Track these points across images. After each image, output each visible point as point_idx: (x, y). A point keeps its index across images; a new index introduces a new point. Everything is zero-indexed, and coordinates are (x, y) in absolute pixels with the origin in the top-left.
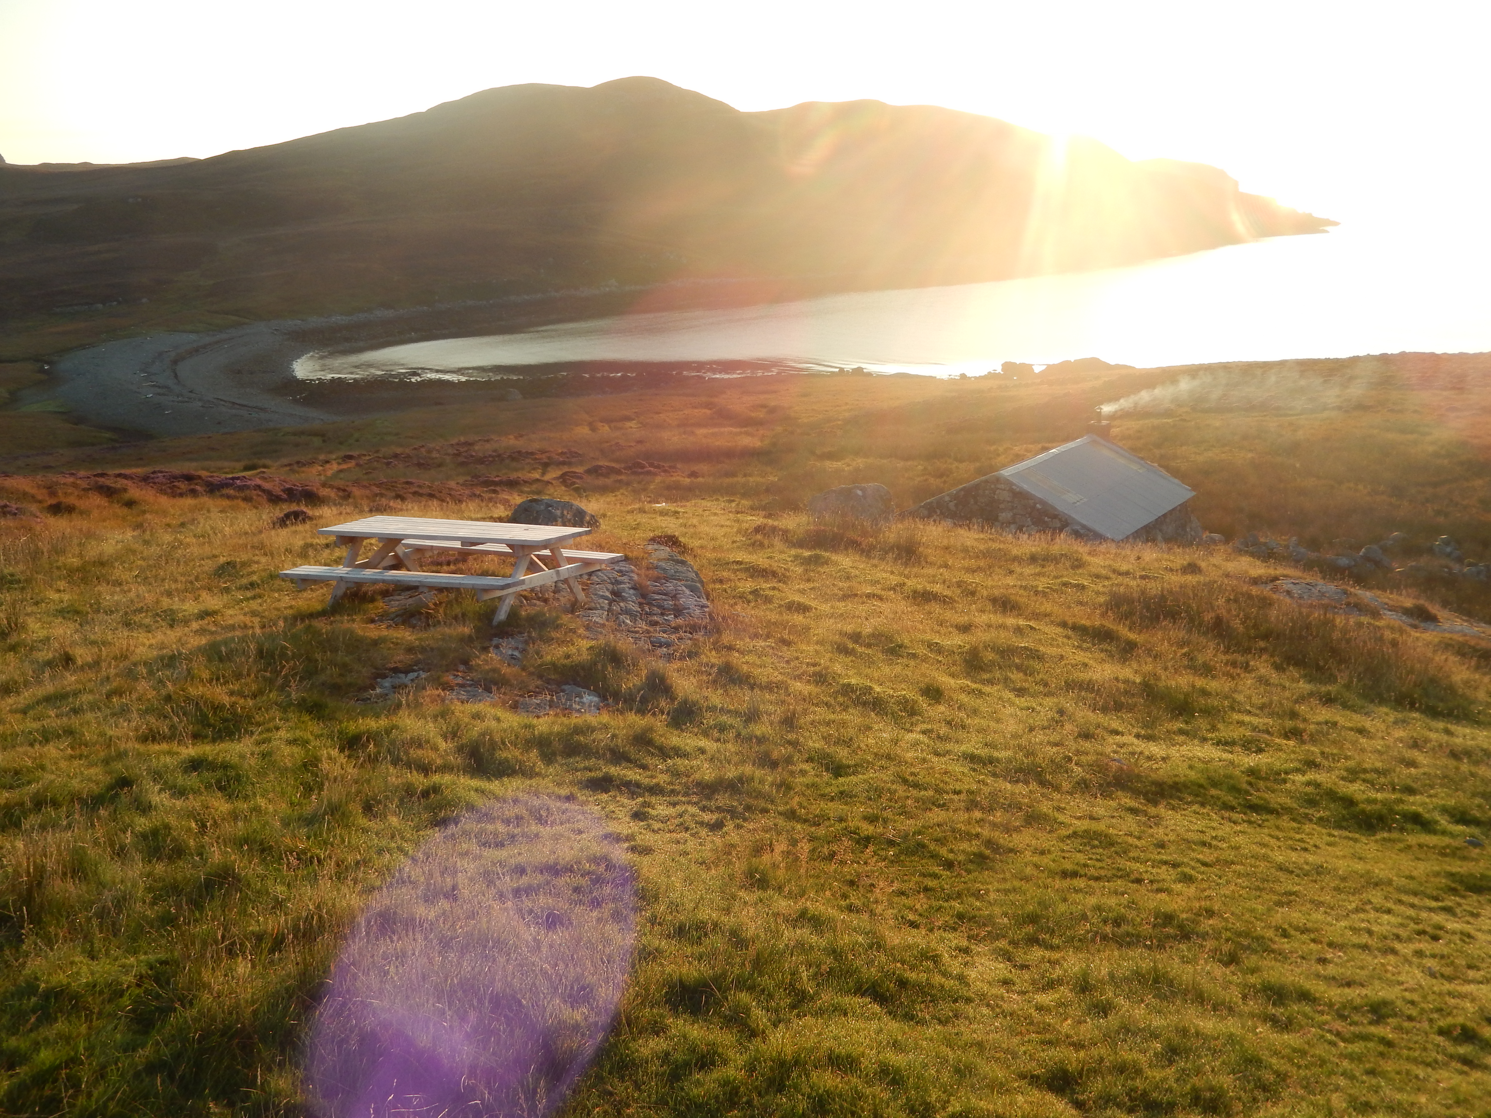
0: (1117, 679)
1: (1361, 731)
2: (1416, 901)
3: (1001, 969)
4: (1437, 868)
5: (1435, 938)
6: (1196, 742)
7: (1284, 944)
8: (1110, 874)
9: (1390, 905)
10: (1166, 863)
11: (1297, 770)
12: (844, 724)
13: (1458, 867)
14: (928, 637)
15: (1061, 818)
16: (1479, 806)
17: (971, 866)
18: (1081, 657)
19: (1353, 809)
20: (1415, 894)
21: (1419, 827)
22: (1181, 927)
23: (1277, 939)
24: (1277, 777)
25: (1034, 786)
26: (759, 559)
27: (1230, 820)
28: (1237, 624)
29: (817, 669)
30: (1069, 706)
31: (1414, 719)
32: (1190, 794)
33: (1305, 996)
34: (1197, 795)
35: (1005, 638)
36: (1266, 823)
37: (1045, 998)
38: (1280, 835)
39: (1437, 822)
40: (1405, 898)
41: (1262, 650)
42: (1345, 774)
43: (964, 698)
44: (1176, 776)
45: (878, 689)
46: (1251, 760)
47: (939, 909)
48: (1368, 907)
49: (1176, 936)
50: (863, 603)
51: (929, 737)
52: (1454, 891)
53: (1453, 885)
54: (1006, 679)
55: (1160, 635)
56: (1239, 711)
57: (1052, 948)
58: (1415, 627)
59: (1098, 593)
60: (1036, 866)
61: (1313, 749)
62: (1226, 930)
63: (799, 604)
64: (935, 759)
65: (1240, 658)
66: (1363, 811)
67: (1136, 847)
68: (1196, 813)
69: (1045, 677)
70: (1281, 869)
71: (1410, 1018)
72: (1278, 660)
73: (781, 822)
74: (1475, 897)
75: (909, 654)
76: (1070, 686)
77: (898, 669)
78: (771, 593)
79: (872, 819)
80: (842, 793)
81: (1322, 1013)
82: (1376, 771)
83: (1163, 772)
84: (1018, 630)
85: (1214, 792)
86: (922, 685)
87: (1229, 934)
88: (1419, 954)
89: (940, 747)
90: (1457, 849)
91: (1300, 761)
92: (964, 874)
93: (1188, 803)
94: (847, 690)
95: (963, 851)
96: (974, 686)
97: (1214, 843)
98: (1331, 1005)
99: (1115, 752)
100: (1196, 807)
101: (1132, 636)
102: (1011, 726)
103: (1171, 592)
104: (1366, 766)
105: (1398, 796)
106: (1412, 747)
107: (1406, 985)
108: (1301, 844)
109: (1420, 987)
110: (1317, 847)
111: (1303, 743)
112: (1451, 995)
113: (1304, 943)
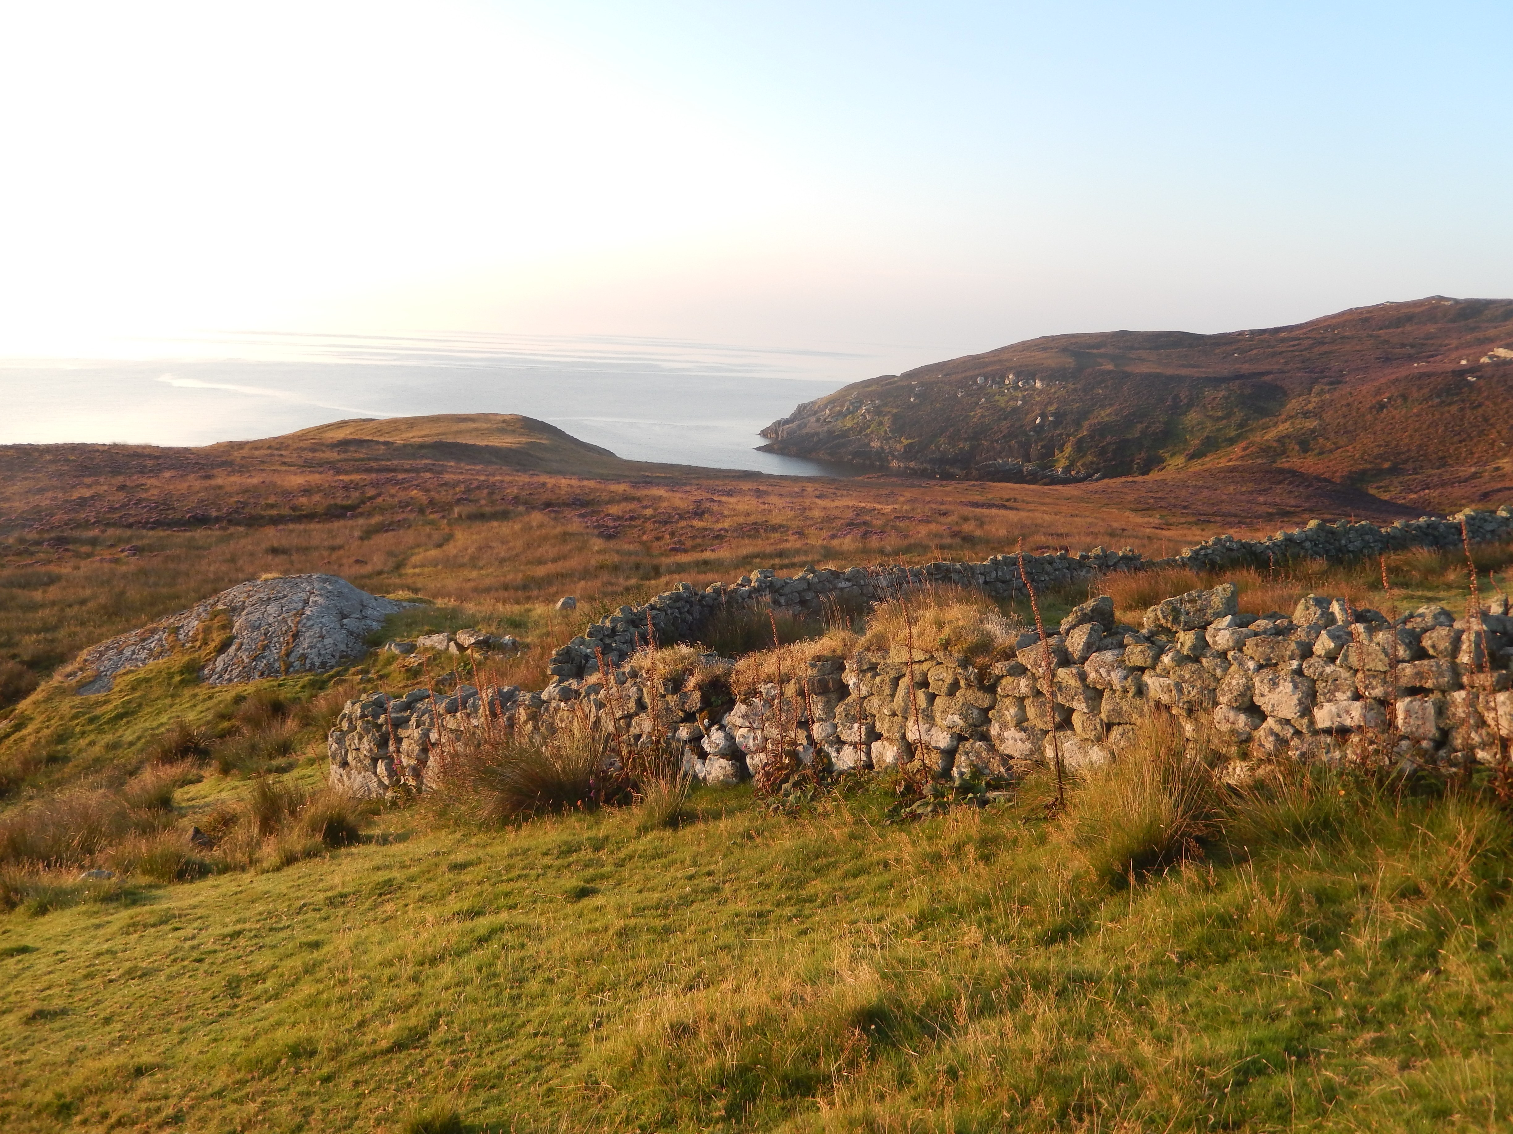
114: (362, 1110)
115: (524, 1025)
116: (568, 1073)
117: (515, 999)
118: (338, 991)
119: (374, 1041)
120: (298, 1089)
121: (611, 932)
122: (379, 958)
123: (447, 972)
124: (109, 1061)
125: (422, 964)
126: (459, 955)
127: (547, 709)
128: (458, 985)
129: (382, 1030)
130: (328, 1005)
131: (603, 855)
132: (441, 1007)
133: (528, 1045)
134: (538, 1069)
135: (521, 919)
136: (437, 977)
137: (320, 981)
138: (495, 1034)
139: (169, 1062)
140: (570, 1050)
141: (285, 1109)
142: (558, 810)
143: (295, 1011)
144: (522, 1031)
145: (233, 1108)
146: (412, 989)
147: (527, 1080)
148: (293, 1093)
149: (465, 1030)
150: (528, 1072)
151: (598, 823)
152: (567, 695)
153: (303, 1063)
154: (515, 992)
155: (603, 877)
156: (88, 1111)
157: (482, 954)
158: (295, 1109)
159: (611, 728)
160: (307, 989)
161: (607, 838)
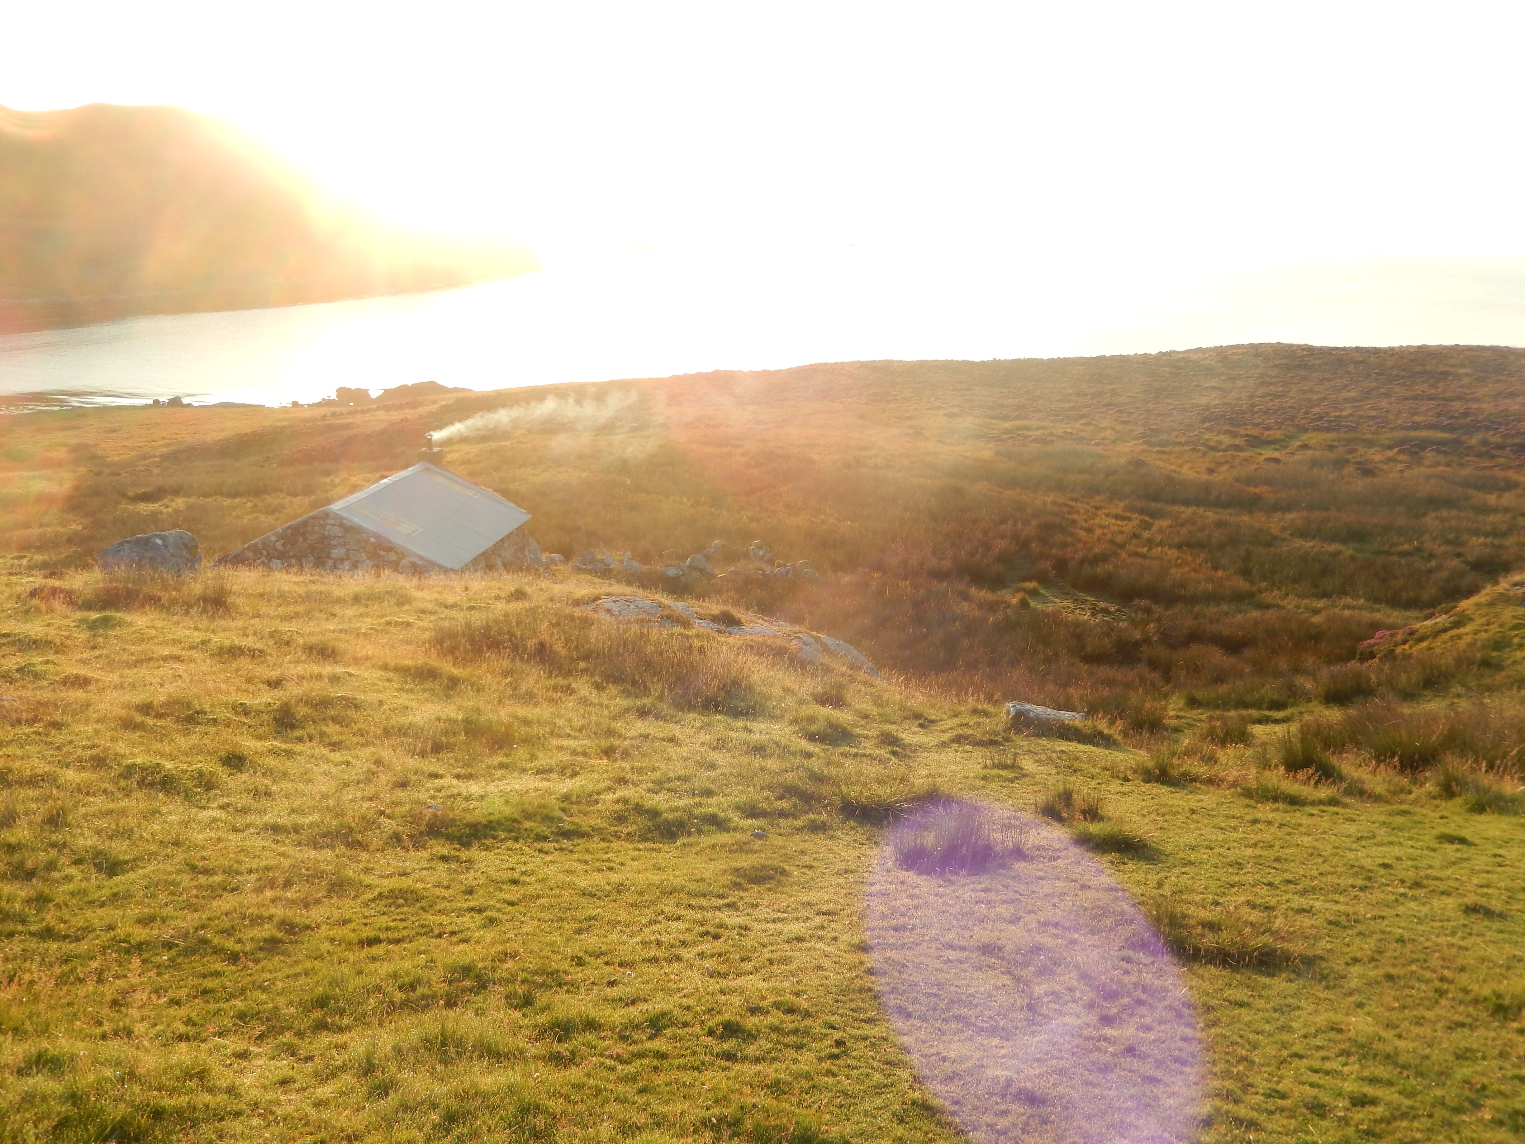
0: (439, 719)
1: (672, 740)
2: (704, 902)
3: (283, 1066)
4: (724, 867)
5: (716, 937)
6: (516, 774)
7: (578, 974)
8: (413, 932)
9: (681, 912)
10: (471, 910)
11: (609, 789)
12: (123, 812)
13: (744, 862)
14: (232, 698)
15: (368, 879)
16: (767, 798)
17: (260, 955)
18: (403, 699)
19: (657, 820)
20: (704, 896)
21: (714, 828)
22: (478, 977)
23: (571, 970)
24: (591, 798)
25: (341, 849)
26: (35, 629)
27: (540, 851)
28: (559, 648)
29: (95, 751)
30: (386, 754)
31: (718, 721)
32: (503, 831)
33: (591, 1025)
34: (511, 831)
35: (317, 690)
36: (577, 848)
37: (325, 1091)
38: (588, 857)
39: (729, 820)
40: (694, 902)
41: (584, 671)
42: (650, 785)
43: (271, 762)
44: (491, 814)
45: (169, 765)
46: (566, 786)
47: (217, 1013)
48: (660, 918)
49: (473, 987)
50: (158, 668)
51: (228, 812)
52: (737, 886)
53: (738, 880)
54: (323, 735)
55: (484, 666)
56: (559, 736)
57: (341, 1030)
58: (720, 632)
59: (424, 630)
60: (332, 940)
61: (624, 765)
62: (523, 970)
63: (77, 677)
64: (232, 837)
65: (561, 681)
66: (667, 821)
67: (444, 898)
68: (509, 849)
69: (362, 726)
70: (584, 894)
71: (685, 1025)
72: (598, 679)
73: (33, 944)
74: (756, 888)
75: (209, 720)
76: (387, 733)
77: (194, 739)
78: (44, 668)
79: (146, 921)
80: (115, 895)
81: (603, 1039)
82: (679, 779)
83: (480, 812)
84: (335, 679)
85: (528, 824)
86: (223, 754)
87: (525, 975)
88: (701, 955)
89: (240, 821)
90: (745, 843)
91: (610, 779)
92: (251, 965)
93: (502, 841)
94: (129, 771)
95: (252, 939)
96: (284, 746)
97: (524, 878)
98: (613, 1029)
99: (433, 797)
100: (509, 844)
101: (456, 671)
102: (323, 785)
103: (496, 621)
104: (672, 775)
105: (697, 800)
106: (714, 749)
107: (685, 991)
108: (608, 864)
109: (697, 990)
110: (622, 864)
111: (616, 760)
112: (722, 992)
113: (597, 968)
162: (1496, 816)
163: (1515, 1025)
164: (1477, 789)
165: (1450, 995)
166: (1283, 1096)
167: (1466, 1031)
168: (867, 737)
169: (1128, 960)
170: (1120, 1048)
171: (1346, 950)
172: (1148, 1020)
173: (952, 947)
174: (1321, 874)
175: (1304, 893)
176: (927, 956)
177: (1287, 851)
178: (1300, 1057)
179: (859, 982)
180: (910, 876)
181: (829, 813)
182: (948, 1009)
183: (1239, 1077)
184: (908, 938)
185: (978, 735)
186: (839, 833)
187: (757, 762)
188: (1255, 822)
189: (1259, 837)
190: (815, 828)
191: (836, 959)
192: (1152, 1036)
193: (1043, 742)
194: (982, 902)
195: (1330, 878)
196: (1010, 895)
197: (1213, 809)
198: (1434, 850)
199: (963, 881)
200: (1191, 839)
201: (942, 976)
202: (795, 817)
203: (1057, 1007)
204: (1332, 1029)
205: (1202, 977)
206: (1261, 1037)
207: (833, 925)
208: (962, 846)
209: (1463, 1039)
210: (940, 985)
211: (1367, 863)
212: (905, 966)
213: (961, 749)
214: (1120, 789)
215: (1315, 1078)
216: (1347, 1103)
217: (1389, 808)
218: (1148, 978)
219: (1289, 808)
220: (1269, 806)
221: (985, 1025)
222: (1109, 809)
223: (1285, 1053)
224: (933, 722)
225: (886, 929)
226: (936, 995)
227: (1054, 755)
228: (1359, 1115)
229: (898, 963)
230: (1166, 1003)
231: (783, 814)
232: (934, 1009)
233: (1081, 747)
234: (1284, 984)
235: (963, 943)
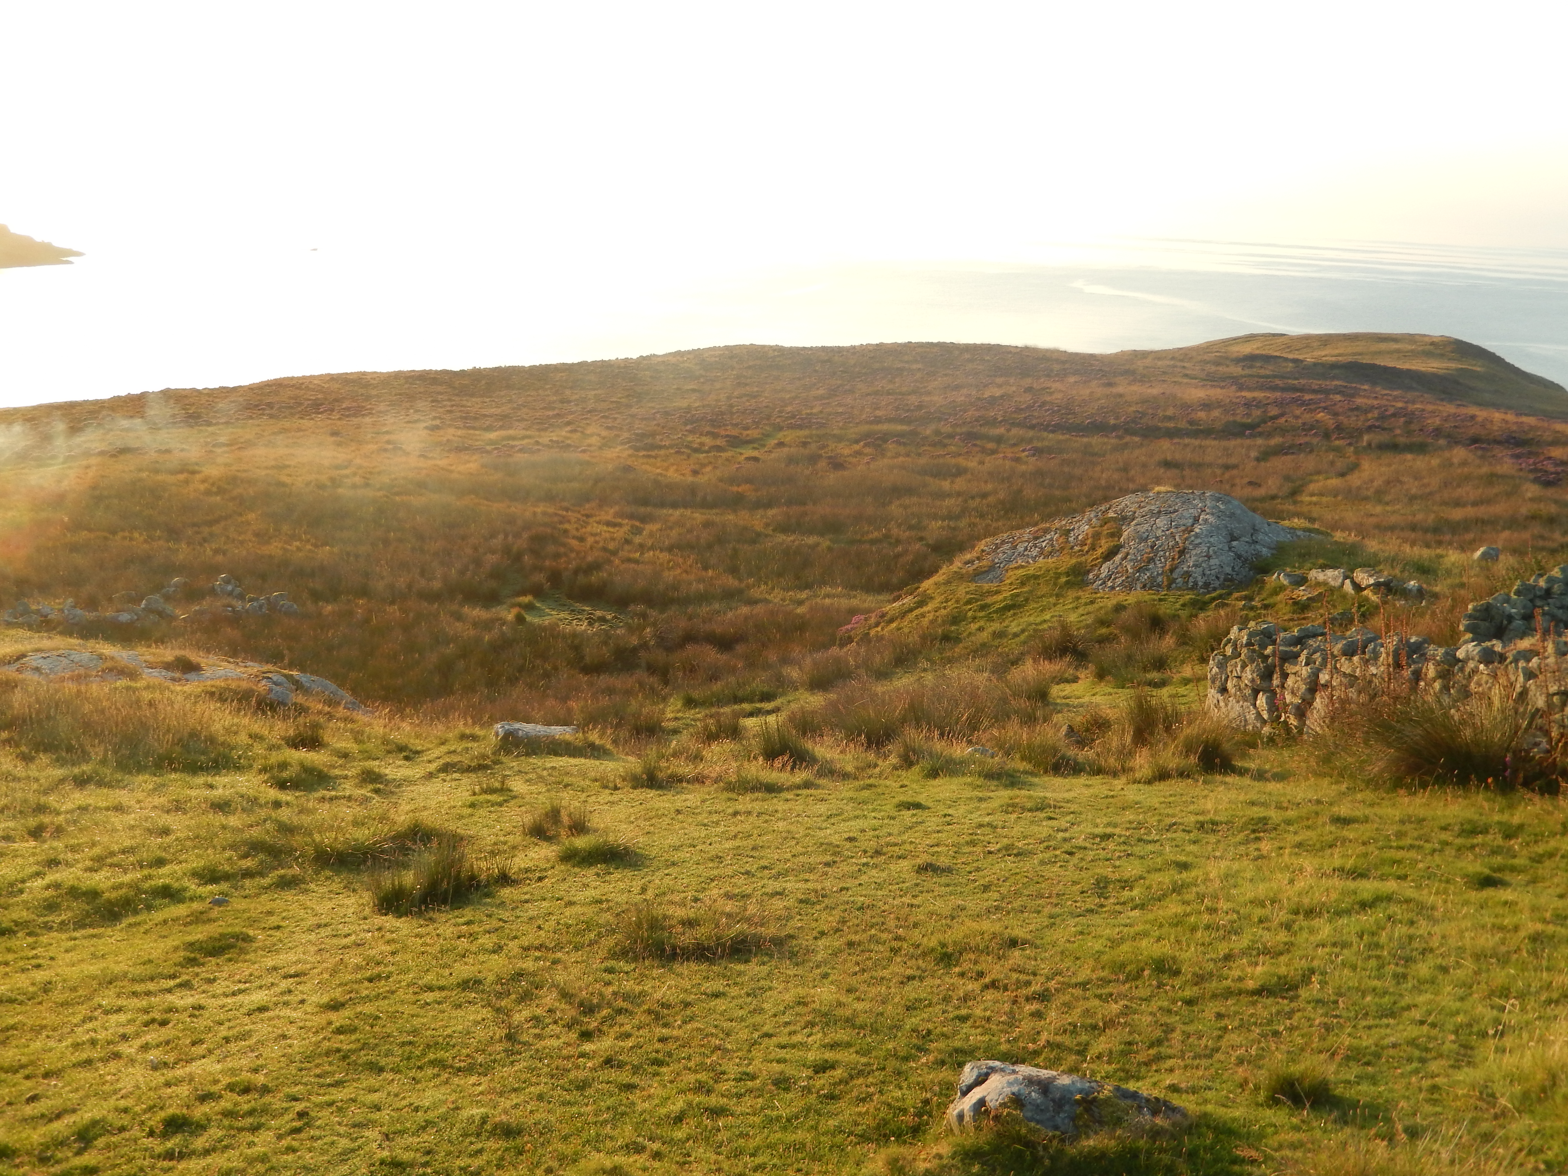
1: (119, 808)
2: (151, 986)
4: (177, 943)
5: (164, 1023)
9: (122, 1002)
11: (38, 874)
13: (199, 934)
16: (230, 859)
19: (98, 901)
20: (152, 979)
21: (167, 900)
24: (13, 888)
31: (174, 780)
38: (10, 958)
39: (185, 889)
40: (139, 988)
41: (6, 742)
42: (89, 863)
48: (96, 1013)
52: (192, 962)
53: (193, 955)
58: (173, 679)
61: (55, 844)
66: (109, 901)
71: (122, 1129)
72: (24, 749)
74: (213, 960)
82: (123, 852)
88: (145, 1048)
90: (202, 913)
91: (38, 863)
98: (28, 1153)
104: (116, 848)
105: (146, 872)
106: (168, 812)
107: (123, 1091)
108: (34, 962)
109: (138, 1087)
110: (52, 959)
111: (45, 842)
112: (168, 1084)
113: (14, 1086)
114: (1223, 1043)
115: (1408, 1008)
116: (1460, 1076)
117: (1400, 978)
118: (1206, 918)
119: (1240, 979)
120: (1160, 1003)
121: (1522, 934)
122: (1250, 895)
123: (1324, 929)
124: (986, 925)
125: (1296, 913)
126: (1339, 914)
127: (1462, 670)
128: (1334, 945)
129: (1249, 970)
130: (1194, 929)
131: (1515, 844)
132: (1316, 963)
133: (1413, 1031)
134: (1423, 1061)
135: (1411, 893)
136: (1312, 931)
137: (1188, 903)
138: (1374, 1008)
139: (1038, 942)
140: (1462, 1051)
141: (1147, 1019)
142: (1463, 782)
143: (1161, 926)
144: (1406, 1014)
145: (1097, 1002)
146: (1283, 936)
147: (1409, 1068)
148: (1155, 1005)
149: (1340, 995)
150: (1410, 1060)
151: (1511, 807)
152: (1488, 657)
153: (1165, 978)
154: (1400, 970)
155: (1513, 869)
156: (966, 966)
157: (1367, 919)
158: (1156, 1022)
159: (1541, 702)
160: (1173, 907)
161: (1521, 827)
162: (948, 778)
163: (957, 970)
164: (931, 754)
165: (903, 952)
166: (753, 1077)
167: (916, 983)
168: (346, 777)
169: (610, 971)
170: (597, 1061)
171: (814, 925)
172: (627, 1028)
173: (430, 989)
174: (794, 856)
175: (776, 877)
176: (402, 1002)
177: (765, 838)
178: (769, 1035)
179: (326, 1044)
180: (389, 921)
181: (301, 866)
182: (424, 1054)
183: (712, 1068)
184: (382, 987)
185: (466, 760)
186: (312, 886)
187: (219, 819)
188: (736, 814)
189: (739, 829)
190: (285, 884)
191: (301, 1024)
192: (630, 1043)
193: (533, 760)
194: (464, 936)
195: (802, 859)
196: (495, 923)
197: (697, 807)
198: (894, 818)
199: (443, 917)
200: (673, 840)
201: (416, 1022)
202: (262, 875)
203: (537, 1031)
204: (799, 1003)
205: (680, 975)
206: (734, 1024)
207: (300, 988)
208: (442, 881)
209: (912, 991)
210: (415, 1032)
211: (835, 839)
212: (377, 1018)
213: (448, 778)
214: (611, 798)
215: (782, 1054)
216: (810, 1072)
217: (857, 783)
218: (629, 985)
219: (767, 796)
220: (749, 796)
221: (462, 1064)
222: (595, 821)
223: (756, 1035)
224: (418, 752)
225: (360, 982)
226: (410, 1043)
227: (545, 773)
228: (822, 1082)
229: (370, 1016)
230: (646, 1007)
231: (248, 874)
232: (409, 1058)
233: (573, 761)
234: (757, 968)
235: (442, 982)
